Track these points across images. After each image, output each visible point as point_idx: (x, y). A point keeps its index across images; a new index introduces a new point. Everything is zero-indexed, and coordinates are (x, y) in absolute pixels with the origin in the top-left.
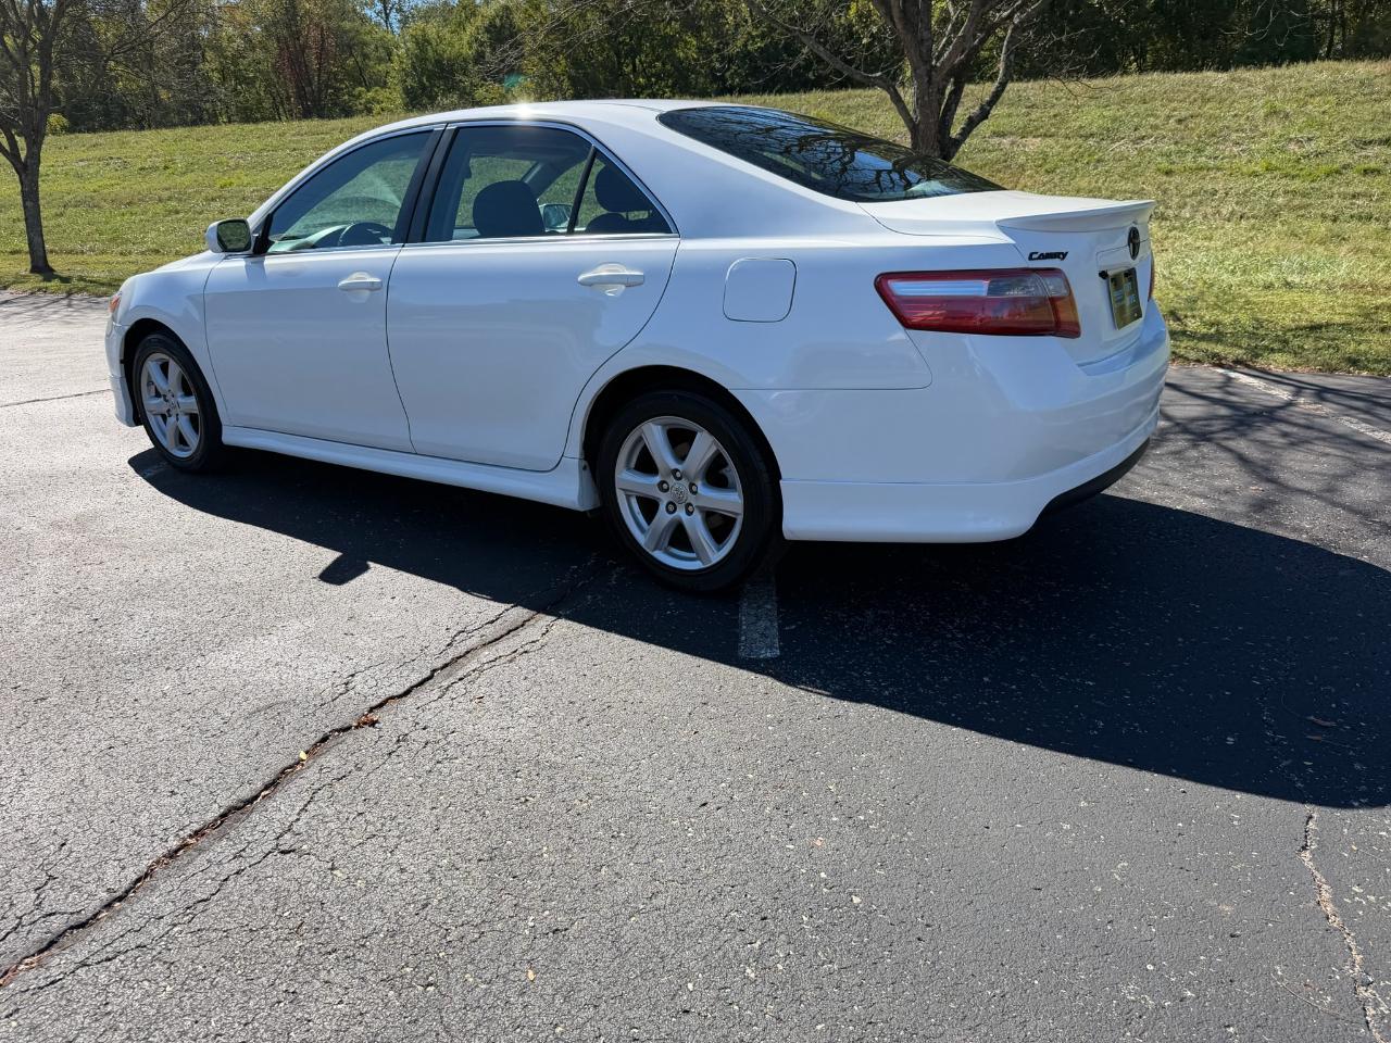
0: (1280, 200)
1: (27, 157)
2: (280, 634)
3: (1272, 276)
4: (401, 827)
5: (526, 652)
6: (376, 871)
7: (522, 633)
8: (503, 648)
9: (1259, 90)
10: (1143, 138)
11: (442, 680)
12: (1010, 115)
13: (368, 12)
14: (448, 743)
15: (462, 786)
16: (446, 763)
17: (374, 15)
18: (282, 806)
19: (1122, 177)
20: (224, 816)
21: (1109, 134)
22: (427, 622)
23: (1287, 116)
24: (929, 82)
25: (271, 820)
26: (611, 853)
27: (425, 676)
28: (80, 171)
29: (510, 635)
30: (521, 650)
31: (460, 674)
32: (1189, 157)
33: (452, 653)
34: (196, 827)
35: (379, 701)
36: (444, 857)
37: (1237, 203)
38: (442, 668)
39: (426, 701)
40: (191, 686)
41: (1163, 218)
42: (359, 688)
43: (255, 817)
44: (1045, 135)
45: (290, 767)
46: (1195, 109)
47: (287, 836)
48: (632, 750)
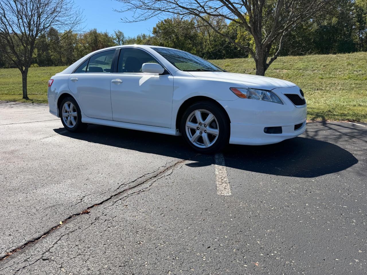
0: (353, 86)
1: (25, 70)
2: (63, 184)
3: (355, 103)
4: (91, 251)
5: (144, 191)
6: (78, 269)
7: (143, 185)
8: (136, 190)
9: (345, 59)
10: (314, 70)
11: (114, 199)
12: (278, 64)
13: (115, 41)
14: (113, 221)
15: (116, 236)
16: (112, 228)
17: (116, 42)
18: (48, 242)
19: (309, 79)
20: (26, 244)
21: (305, 69)
22: (112, 181)
23: (353, 65)
24: (261, 48)
25: (43, 247)
26: (173, 265)
27: (108, 198)
28: (39, 75)
29: (139, 186)
30: (142, 191)
31: (120, 198)
32: (327, 75)
33: (118, 191)
34: (14, 248)
35: (91, 205)
36: (106, 264)
37: (341, 86)
38: (115, 196)
39: (107, 206)
40: (29, 199)
41: (321, 90)
42: (85, 201)
43: (37, 245)
44: (288, 69)
45: (56, 227)
46: (328, 63)
47: (47, 253)
48: (180, 226)
